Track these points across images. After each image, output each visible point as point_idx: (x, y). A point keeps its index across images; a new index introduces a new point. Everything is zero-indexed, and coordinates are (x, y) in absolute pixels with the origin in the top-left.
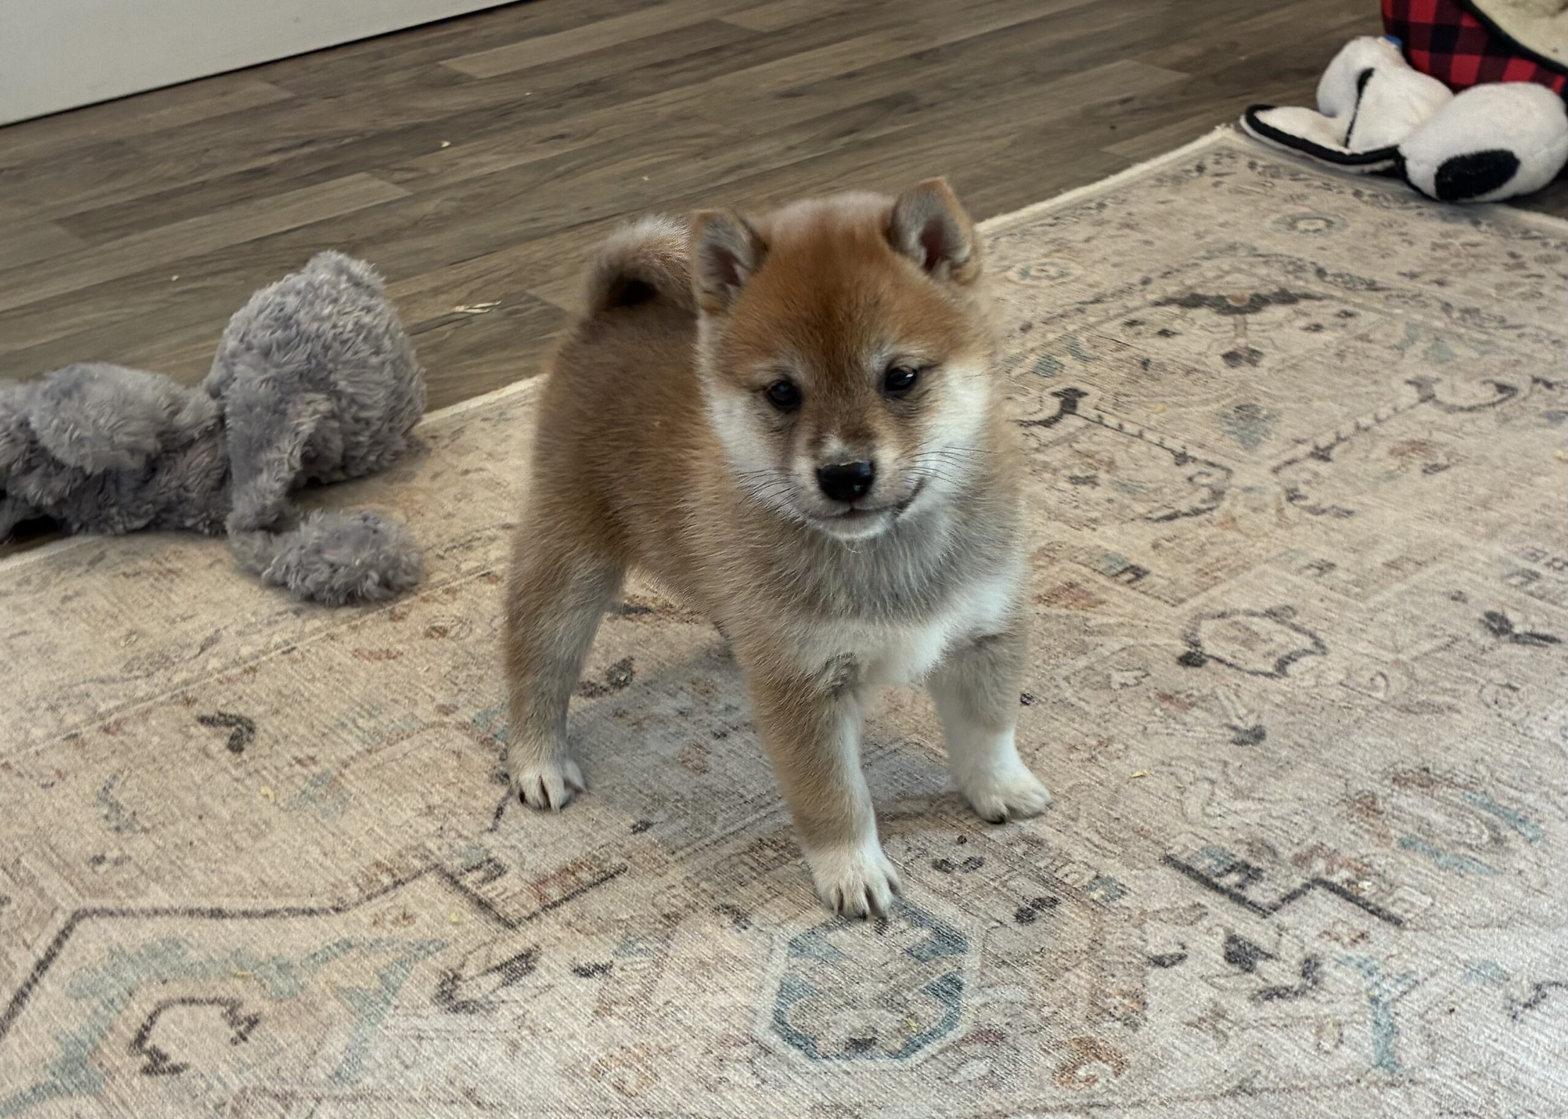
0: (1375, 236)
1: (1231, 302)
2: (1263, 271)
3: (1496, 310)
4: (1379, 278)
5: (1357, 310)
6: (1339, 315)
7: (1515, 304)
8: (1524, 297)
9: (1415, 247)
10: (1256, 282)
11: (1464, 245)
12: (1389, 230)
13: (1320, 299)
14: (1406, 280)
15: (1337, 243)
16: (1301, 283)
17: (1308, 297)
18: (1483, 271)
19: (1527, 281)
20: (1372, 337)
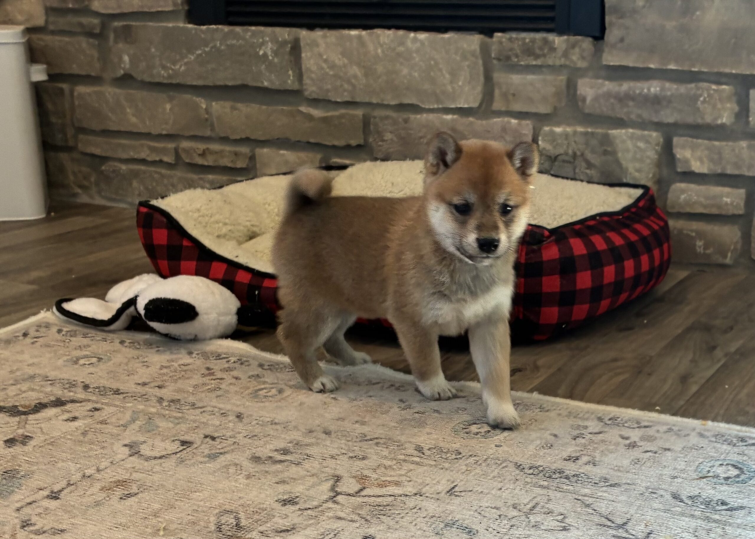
0: (127, 364)
1: (21, 409)
2: (49, 389)
3: (191, 399)
4: (122, 388)
5: (103, 406)
6: (90, 411)
7: (203, 395)
8: (210, 391)
9: (150, 369)
10: (41, 395)
11: (179, 365)
12: (137, 361)
13: (81, 402)
14: (139, 387)
15: (101, 370)
16: (72, 394)
17: (73, 401)
18: (188, 378)
19: (213, 382)
20: (108, 421)
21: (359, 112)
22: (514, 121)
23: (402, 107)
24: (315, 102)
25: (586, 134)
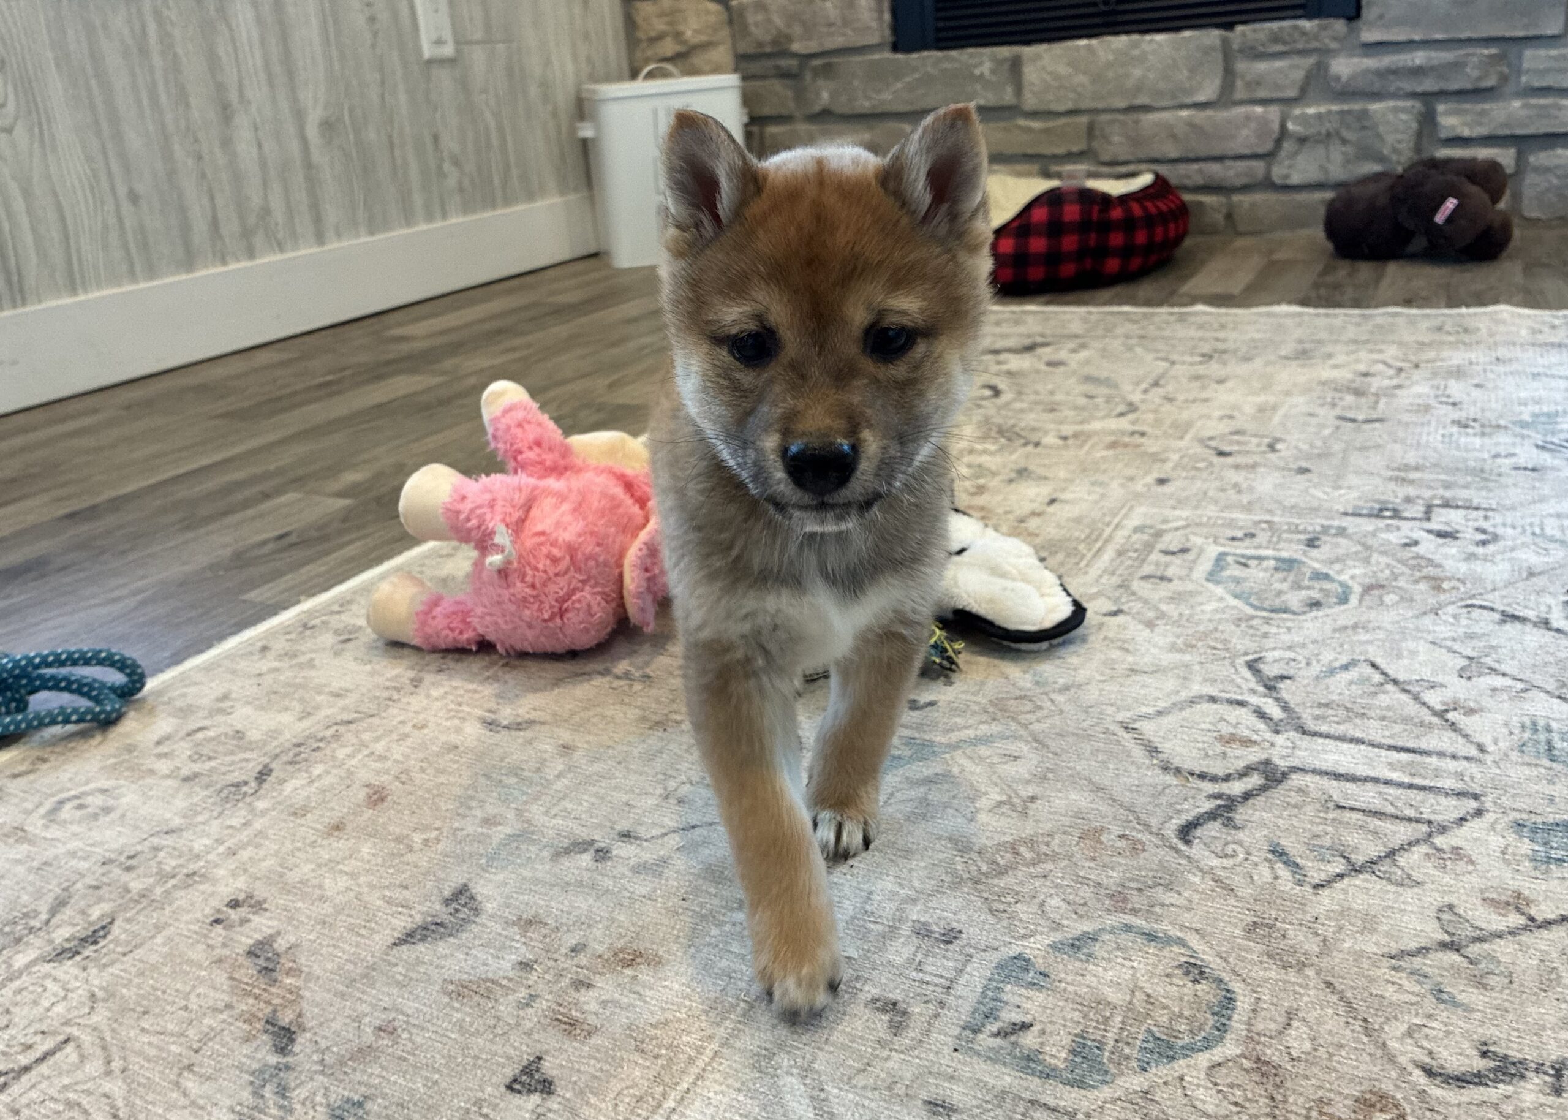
21: (1084, 119)
22: (1259, 109)
23: (1132, 109)
24: (1034, 114)
25: (1342, 113)
